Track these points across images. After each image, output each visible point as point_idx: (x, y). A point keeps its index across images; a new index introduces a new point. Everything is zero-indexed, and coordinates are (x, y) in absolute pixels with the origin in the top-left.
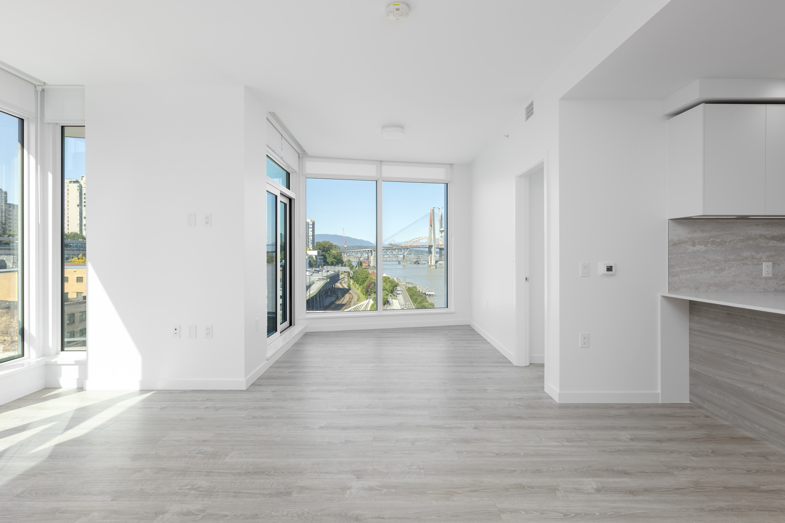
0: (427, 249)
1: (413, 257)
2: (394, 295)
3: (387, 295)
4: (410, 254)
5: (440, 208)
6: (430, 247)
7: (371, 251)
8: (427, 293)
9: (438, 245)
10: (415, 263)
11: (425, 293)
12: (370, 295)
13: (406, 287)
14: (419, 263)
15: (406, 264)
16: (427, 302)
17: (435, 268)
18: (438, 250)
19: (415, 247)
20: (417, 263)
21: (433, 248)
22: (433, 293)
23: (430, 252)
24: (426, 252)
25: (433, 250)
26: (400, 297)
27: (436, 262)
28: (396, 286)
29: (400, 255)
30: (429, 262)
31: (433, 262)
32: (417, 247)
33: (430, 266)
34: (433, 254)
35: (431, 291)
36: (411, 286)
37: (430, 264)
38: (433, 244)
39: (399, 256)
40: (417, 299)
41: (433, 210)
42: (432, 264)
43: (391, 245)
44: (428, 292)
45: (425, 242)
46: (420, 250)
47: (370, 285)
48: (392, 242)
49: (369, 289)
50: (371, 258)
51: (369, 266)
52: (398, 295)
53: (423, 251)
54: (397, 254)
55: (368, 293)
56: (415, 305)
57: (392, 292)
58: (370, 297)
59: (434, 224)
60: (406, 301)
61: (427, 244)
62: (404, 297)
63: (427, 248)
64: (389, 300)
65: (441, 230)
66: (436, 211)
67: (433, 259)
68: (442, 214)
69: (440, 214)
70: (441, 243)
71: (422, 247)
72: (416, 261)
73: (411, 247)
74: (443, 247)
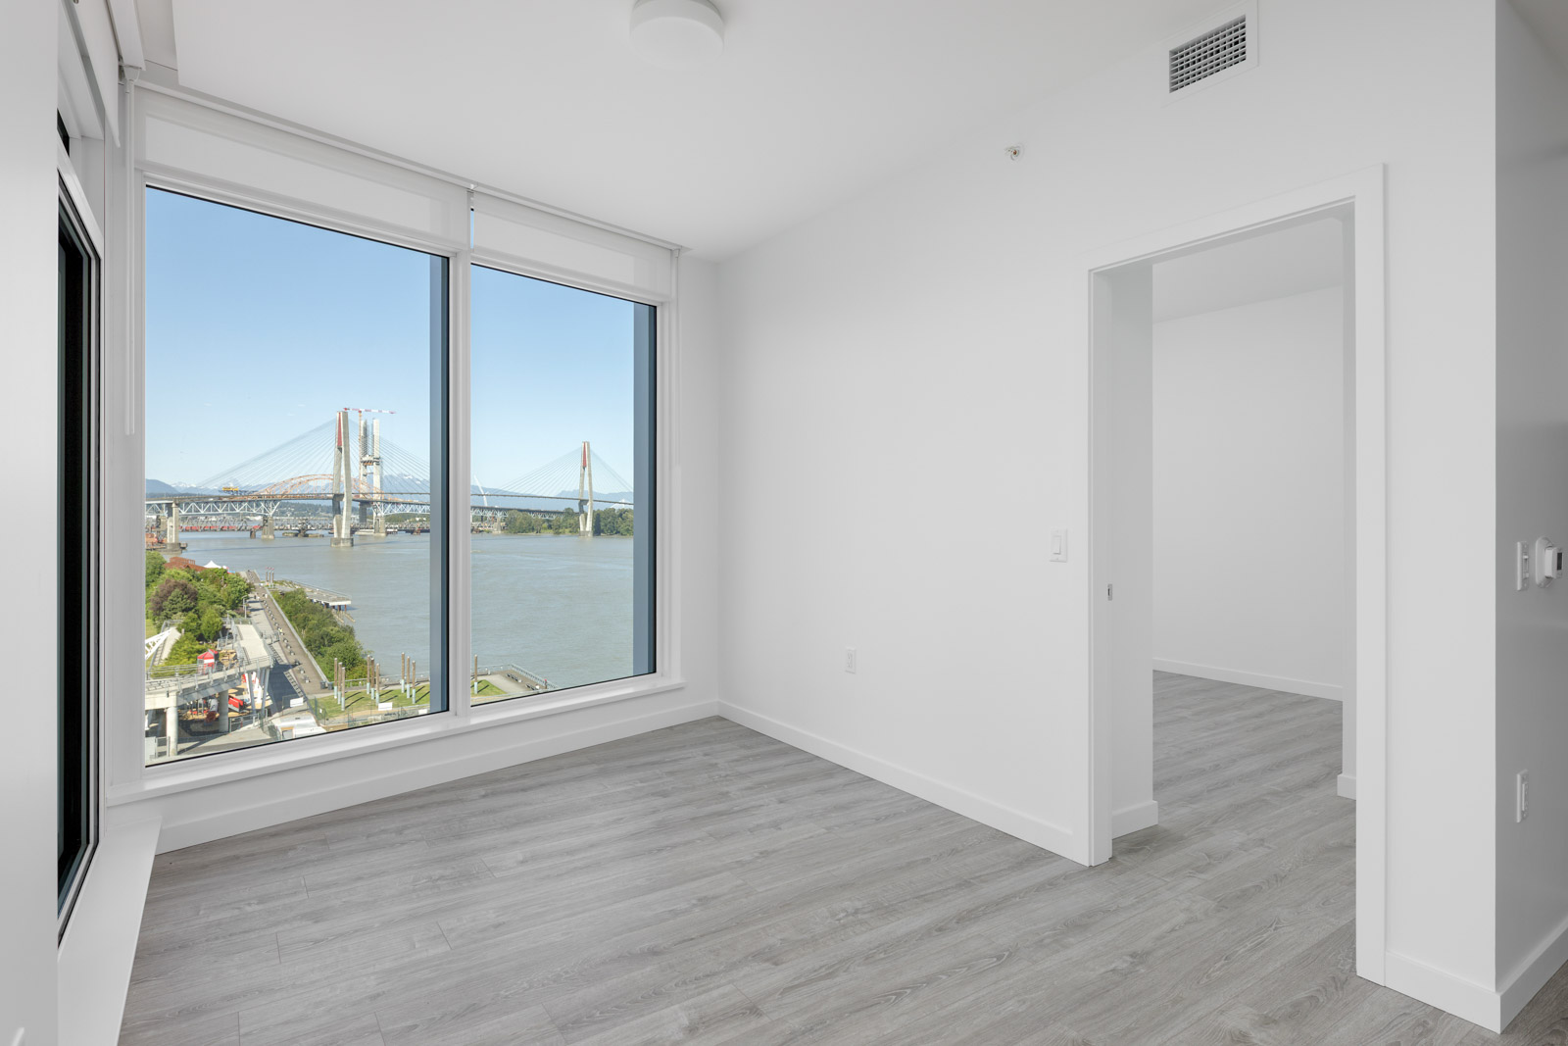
0: (330, 503)
1: (292, 522)
2: (242, 614)
3: (222, 614)
4: (283, 513)
5: (363, 410)
6: (338, 497)
7: (169, 506)
8: (331, 604)
9: (357, 495)
10: (296, 535)
11: (327, 605)
12: (167, 617)
13: (274, 593)
14: (306, 536)
15: (271, 537)
16: (335, 624)
17: (349, 544)
18: (357, 505)
19: (295, 497)
20: (302, 533)
21: (345, 499)
22: (348, 603)
23: (337, 510)
24: (326, 509)
25: (344, 502)
26: (260, 617)
27: (353, 531)
28: (248, 591)
29: (254, 515)
30: (335, 531)
31: (345, 533)
32: (302, 497)
33: (338, 541)
34: (344, 513)
35: (343, 599)
36: (288, 589)
37: (336, 536)
38: (344, 490)
39: (252, 518)
40: (306, 619)
41: (346, 415)
42: (343, 536)
43: (228, 490)
44: (334, 600)
45: (322, 485)
46: (309, 505)
47: (169, 592)
48: (232, 485)
49: (166, 603)
50: (169, 524)
51: (160, 542)
52: (253, 613)
53: (316, 508)
54: (244, 515)
55: (164, 613)
56: (303, 632)
57: (236, 605)
58: (168, 622)
59: (347, 445)
60: (275, 626)
61: (330, 492)
62: (271, 617)
63: (328, 499)
64: (228, 626)
65: (365, 459)
66: (352, 416)
67: (344, 526)
68: (366, 423)
69: (362, 423)
70: (364, 488)
71: (318, 497)
72: (299, 531)
73: (286, 496)
74: (368, 497)
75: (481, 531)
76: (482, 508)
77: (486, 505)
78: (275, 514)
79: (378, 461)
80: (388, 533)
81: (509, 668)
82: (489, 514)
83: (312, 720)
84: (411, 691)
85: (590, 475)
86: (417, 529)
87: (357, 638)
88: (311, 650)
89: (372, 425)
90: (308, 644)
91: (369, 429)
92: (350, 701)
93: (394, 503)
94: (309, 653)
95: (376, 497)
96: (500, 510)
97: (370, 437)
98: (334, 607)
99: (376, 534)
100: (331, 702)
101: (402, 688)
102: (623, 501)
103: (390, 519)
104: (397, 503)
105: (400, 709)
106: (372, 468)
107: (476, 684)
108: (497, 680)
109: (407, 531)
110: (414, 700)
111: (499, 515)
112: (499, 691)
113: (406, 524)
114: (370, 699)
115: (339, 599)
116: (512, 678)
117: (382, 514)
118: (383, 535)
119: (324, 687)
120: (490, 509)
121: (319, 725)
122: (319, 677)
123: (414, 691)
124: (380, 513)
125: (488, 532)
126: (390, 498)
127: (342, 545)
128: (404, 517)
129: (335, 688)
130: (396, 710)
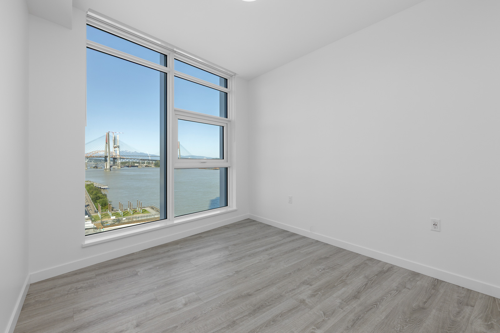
0: (104, 159)
1: (93, 164)
4: (90, 161)
5: (114, 132)
6: (106, 157)
9: (112, 156)
10: (94, 168)
11: (100, 188)
13: (84, 184)
14: (97, 168)
15: (86, 168)
16: (102, 193)
17: (109, 170)
18: (112, 159)
19: (94, 157)
21: (108, 158)
23: (106, 161)
25: (108, 159)
27: (111, 167)
30: (105, 166)
31: (108, 167)
32: (96, 157)
33: (106, 169)
34: (108, 161)
35: (105, 186)
36: (89, 183)
37: (105, 168)
38: (108, 155)
40: (93, 192)
41: (108, 134)
42: (108, 168)
44: (102, 186)
45: (102, 153)
46: (98, 159)
53: (100, 160)
56: (91, 196)
59: (109, 142)
61: (104, 155)
63: (103, 157)
65: (115, 146)
66: (111, 134)
67: (108, 165)
69: (114, 136)
70: (114, 154)
71: (100, 157)
72: (95, 166)
73: (91, 157)
74: (116, 157)
75: (149, 167)
76: (149, 160)
77: (150, 159)
78: (87, 162)
79: (118, 147)
80: (121, 167)
81: (152, 205)
82: (151, 162)
83: (90, 222)
84: (122, 213)
85: (180, 151)
86: (130, 166)
88: (92, 200)
89: (117, 137)
92: (103, 216)
93: (123, 159)
94: (92, 202)
95: (118, 157)
96: (154, 160)
97: (116, 140)
98: (102, 188)
99: (118, 167)
100: (97, 217)
101: (119, 212)
103: (122, 163)
104: (124, 159)
105: (117, 218)
106: (117, 149)
107: (141, 210)
108: (148, 209)
110: (122, 215)
111: (154, 162)
112: (148, 212)
113: (127, 165)
114: (109, 215)
116: (152, 208)
117: (119, 162)
118: (120, 167)
119: (95, 212)
120: (151, 160)
121: (92, 223)
122: (95, 209)
124: (119, 161)
125: (151, 167)
126: (122, 157)
127: (107, 170)
128: (126, 163)
129: (99, 212)
130: (116, 218)
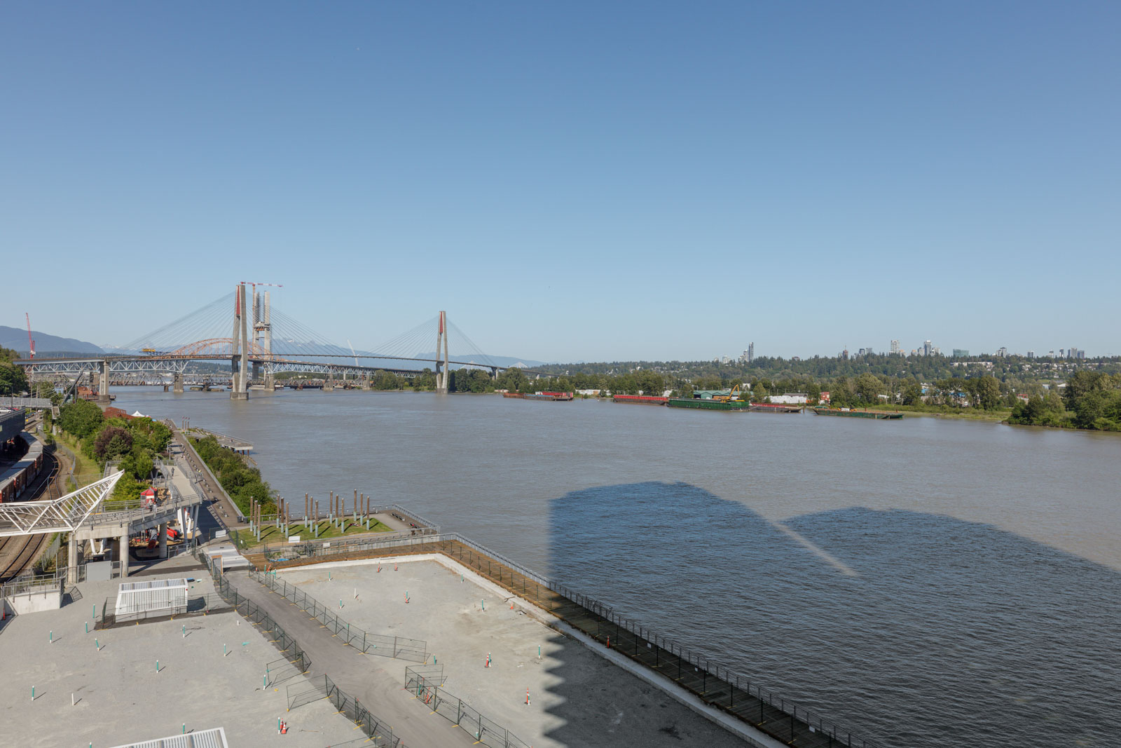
0: (229, 363)
1: (197, 378)
2: (167, 456)
3: (152, 456)
4: (191, 371)
6: (236, 358)
7: (101, 364)
8: (236, 449)
9: (252, 356)
10: (201, 389)
11: (233, 449)
12: (109, 458)
13: (190, 438)
14: (209, 390)
15: (181, 391)
16: (245, 467)
17: (245, 398)
18: (250, 364)
19: (200, 357)
20: (206, 387)
21: (242, 360)
22: (250, 448)
23: (236, 369)
24: (225, 368)
25: (241, 363)
26: (180, 459)
27: (248, 385)
28: (170, 437)
29: (168, 372)
30: (234, 386)
31: (242, 388)
32: (206, 357)
33: (236, 395)
34: (242, 371)
35: (247, 445)
36: (201, 436)
37: (234, 390)
38: (240, 352)
39: (164, 375)
40: (219, 462)
41: (243, 288)
42: (240, 391)
43: (146, 351)
44: (239, 446)
46: (210, 364)
47: (110, 437)
48: (148, 347)
49: (107, 446)
50: (101, 379)
51: (95, 394)
52: (176, 456)
53: (216, 366)
54: (158, 372)
55: (106, 455)
56: (219, 473)
57: (161, 449)
58: (110, 462)
59: (244, 314)
60: (194, 467)
61: (229, 352)
62: (189, 460)
63: (228, 359)
64: (157, 467)
65: (258, 325)
66: (249, 289)
67: (241, 382)
68: (258, 295)
69: (256, 295)
70: (256, 350)
71: (217, 357)
72: (204, 386)
73: (194, 356)
74: (260, 358)
75: (353, 388)
76: (354, 368)
77: (357, 365)
78: (184, 372)
79: (268, 327)
80: (275, 388)
81: (394, 508)
82: (360, 373)
83: (234, 550)
84: (313, 526)
85: (446, 340)
86: (300, 385)
87: (263, 481)
88: (226, 489)
89: (264, 297)
90: (224, 484)
91: (261, 300)
92: (264, 534)
93: (281, 363)
94: (225, 492)
95: (266, 358)
96: (370, 369)
97: (262, 307)
98: (238, 451)
99: (267, 389)
100: (247, 535)
101: (305, 523)
102: (472, 362)
103: (278, 376)
104: (284, 363)
105: (306, 542)
106: (262, 333)
107: (368, 521)
108: (382, 518)
109: (292, 387)
110: (316, 535)
111: (368, 373)
112: (387, 529)
113: (291, 380)
114: (279, 533)
115: (243, 445)
116: (397, 516)
117: (271, 372)
118: (272, 390)
119: (241, 521)
120: (360, 369)
121: (240, 554)
122: (235, 512)
123: (316, 527)
124: (269, 371)
125: (359, 388)
126: (277, 359)
127: (239, 398)
128: (290, 374)
129: (251, 522)
130: (303, 542)
